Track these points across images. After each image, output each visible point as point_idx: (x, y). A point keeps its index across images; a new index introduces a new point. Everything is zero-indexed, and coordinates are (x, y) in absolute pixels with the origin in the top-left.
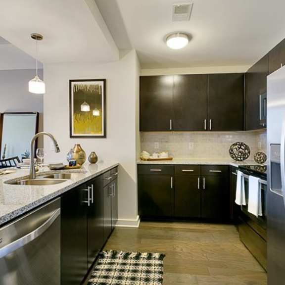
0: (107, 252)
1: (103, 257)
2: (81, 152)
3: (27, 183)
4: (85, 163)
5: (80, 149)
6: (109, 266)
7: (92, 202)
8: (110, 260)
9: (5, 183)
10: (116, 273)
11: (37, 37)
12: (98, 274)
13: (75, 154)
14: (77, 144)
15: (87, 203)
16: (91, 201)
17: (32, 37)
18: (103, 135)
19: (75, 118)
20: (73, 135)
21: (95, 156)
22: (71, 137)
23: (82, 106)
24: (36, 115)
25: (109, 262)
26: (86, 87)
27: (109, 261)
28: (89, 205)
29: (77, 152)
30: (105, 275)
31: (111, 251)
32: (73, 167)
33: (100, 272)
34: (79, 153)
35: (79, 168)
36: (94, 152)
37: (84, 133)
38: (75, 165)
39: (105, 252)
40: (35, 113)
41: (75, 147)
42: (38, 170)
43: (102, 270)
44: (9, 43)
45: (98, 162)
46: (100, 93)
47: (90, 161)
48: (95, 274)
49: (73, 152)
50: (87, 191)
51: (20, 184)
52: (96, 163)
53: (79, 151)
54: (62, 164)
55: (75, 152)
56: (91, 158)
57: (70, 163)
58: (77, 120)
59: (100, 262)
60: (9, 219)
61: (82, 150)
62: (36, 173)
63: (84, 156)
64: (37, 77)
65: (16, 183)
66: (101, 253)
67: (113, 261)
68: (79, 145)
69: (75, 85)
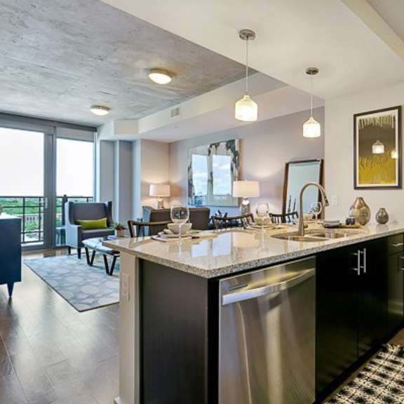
0: (392, 345)
1: (385, 350)
2: (364, 208)
3: (294, 239)
4: (369, 223)
5: (362, 204)
6: (391, 364)
7: (365, 271)
8: (394, 357)
9: (272, 236)
10: (397, 376)
11: (313, 72)
12: (373, 369)
13: (356, 210)
14: (359, 197)
15: (357, 272)
16: (362, 270)
17: (307, 73)
18: (397, 184)
19: (361, 164)
20: (358, 185)
21: (384, 214)
22: (356, 188)
23: (373, 147)
24: (320, 163)
25: (393, 359)
26: (375, 121)
27: (392, 357)
28: (359, 274)
29: (359, 208)
30: (382, 372)
31: (399, 346)
32: (350, 225)
33: (377, 367)
34: (362, 209)
35: (357, 228)
36: (383, 209)
37: (373, 183)
38: (353, 223)
39: (390, 346)
40: (319, 161)
41: (356, 201)
42: (307, 227)
43: (381, 366)
44: (287, 85)
45: (389, 222)
46: (393, 127)
47: (378, 221)
48: (370, 368)
49: (354, 208)
50: (357, 256)
51: (287, 239)
52: (387, 224)
53: (362, 207)
54: (338, 222)
55: (356, 207)
56: (379, 217)
57: (347, 221)
58: (363, 166)
59: (379, 355)
60: (255, 266)
61: (365, 205)
62: (305, 229)
63: (367, 213)
64: (312, 118)
65: (284, 238)
66: (384, 345)
67: (398, 360)
68: (361, 199)
69: (360, 121)
